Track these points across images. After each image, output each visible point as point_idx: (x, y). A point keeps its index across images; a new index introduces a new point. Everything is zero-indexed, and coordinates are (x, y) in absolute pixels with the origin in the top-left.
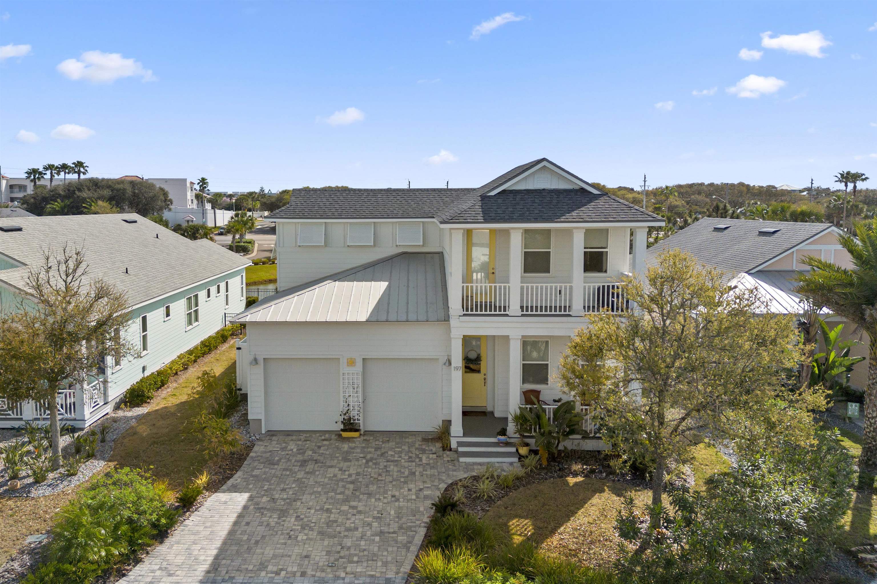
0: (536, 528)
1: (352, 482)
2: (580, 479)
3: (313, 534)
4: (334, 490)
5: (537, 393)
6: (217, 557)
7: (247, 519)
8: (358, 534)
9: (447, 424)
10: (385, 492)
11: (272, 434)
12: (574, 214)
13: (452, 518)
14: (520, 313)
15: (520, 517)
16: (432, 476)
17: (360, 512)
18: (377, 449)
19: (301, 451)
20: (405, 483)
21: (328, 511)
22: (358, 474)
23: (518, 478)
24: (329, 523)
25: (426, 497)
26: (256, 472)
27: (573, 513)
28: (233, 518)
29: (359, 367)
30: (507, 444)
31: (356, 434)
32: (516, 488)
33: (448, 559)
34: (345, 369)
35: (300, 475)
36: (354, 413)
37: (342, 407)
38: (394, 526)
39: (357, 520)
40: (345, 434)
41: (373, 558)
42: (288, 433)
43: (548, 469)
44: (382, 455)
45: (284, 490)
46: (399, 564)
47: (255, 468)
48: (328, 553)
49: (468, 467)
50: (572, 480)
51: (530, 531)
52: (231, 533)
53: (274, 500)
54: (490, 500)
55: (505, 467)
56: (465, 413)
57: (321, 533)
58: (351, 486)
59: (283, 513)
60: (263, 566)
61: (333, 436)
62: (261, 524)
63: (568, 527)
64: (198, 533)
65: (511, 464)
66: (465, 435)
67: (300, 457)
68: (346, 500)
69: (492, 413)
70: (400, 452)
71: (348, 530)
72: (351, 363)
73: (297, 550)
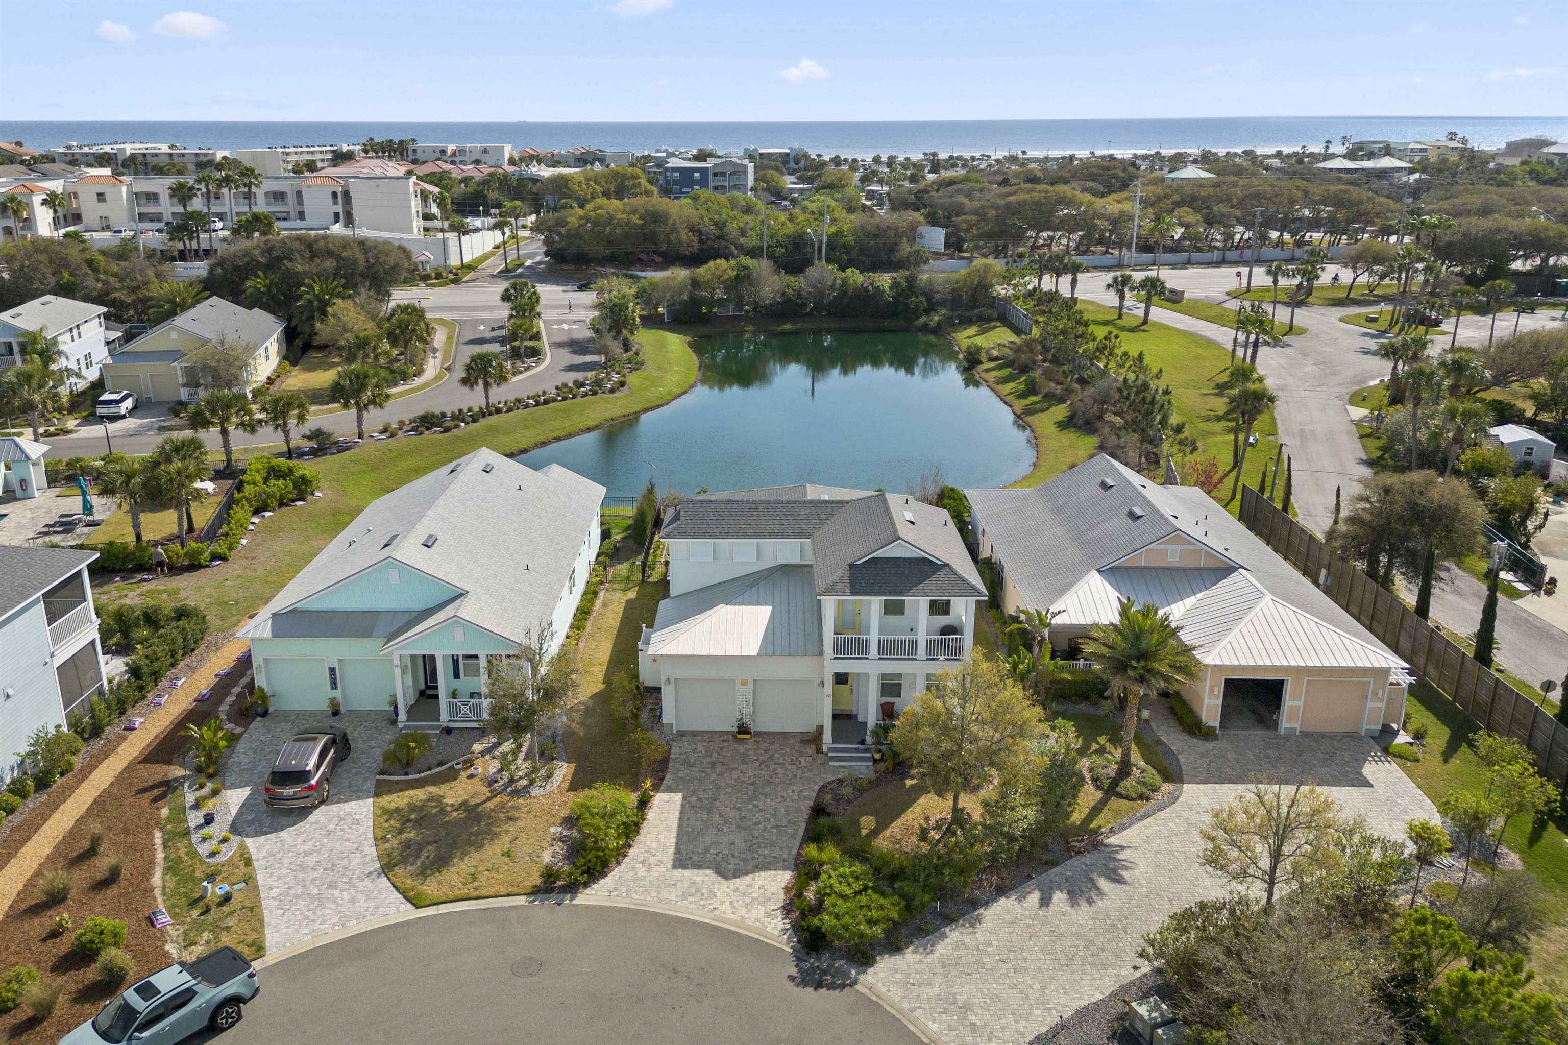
0: (877, 823)
1: (752, 784)
2: (914, 781)
3: (733, 828)
4: (740, 791)
5: (892, 704)
6: (677, 844)
7: (686, 816)
8: (762, 827)
9: (820, 729)
10: (776, 793)
11: (682, 734)
12: (920, 587)
13: (823, 820)
14: (877, 657)
15: (867, 814)
16: (809, 778)
17: (761, 810)
18: (767, 751)
19: (709, 753)
20: (790, 784)
21: (739, 809)
22: (755, 776)
23: (870, 782)
24: (742, 819)
25: (805, 798)
26: (680, 774)
27: (903, 811)
28: (677, 815)
29: (750, 686)
30: (866, 751)
31: (748, 736)
32: (867, 790)
33: (820, 850)
34: (738, 686)
35: (713, 777)
36: (746, 720)
37: (737, 715)
38: (784, 822)
39: (758, 817)
40: (739, 736)
41: (773, 845)
42: (694, 734)
43: (893, 772)
44: (771, 756)
45: (705, 790)
46: (790, 849)
47: (678, 770)
48: (745, 841)
49: (836, 770)
50: (909, 782)
51: (873, 825)
52: (680, 826)
53: (700, 799)
54: (849, 801)
55: (863, 770)
56: (835, 717)
57: (738, 827)
58: (751, 787)
59: (710, 811)
60: (707, 850)
61: (731, 738)
62: (697, 819)
63: (900, 821)
64: (657, 826)
65: (867, 767)
66: (834, 742)
67: (709, 760)
68: (750, 800)
69: (856, 716)
70: (784, 755)
71: (755, 824)
72: (744, 683)
73: (725, 839)
